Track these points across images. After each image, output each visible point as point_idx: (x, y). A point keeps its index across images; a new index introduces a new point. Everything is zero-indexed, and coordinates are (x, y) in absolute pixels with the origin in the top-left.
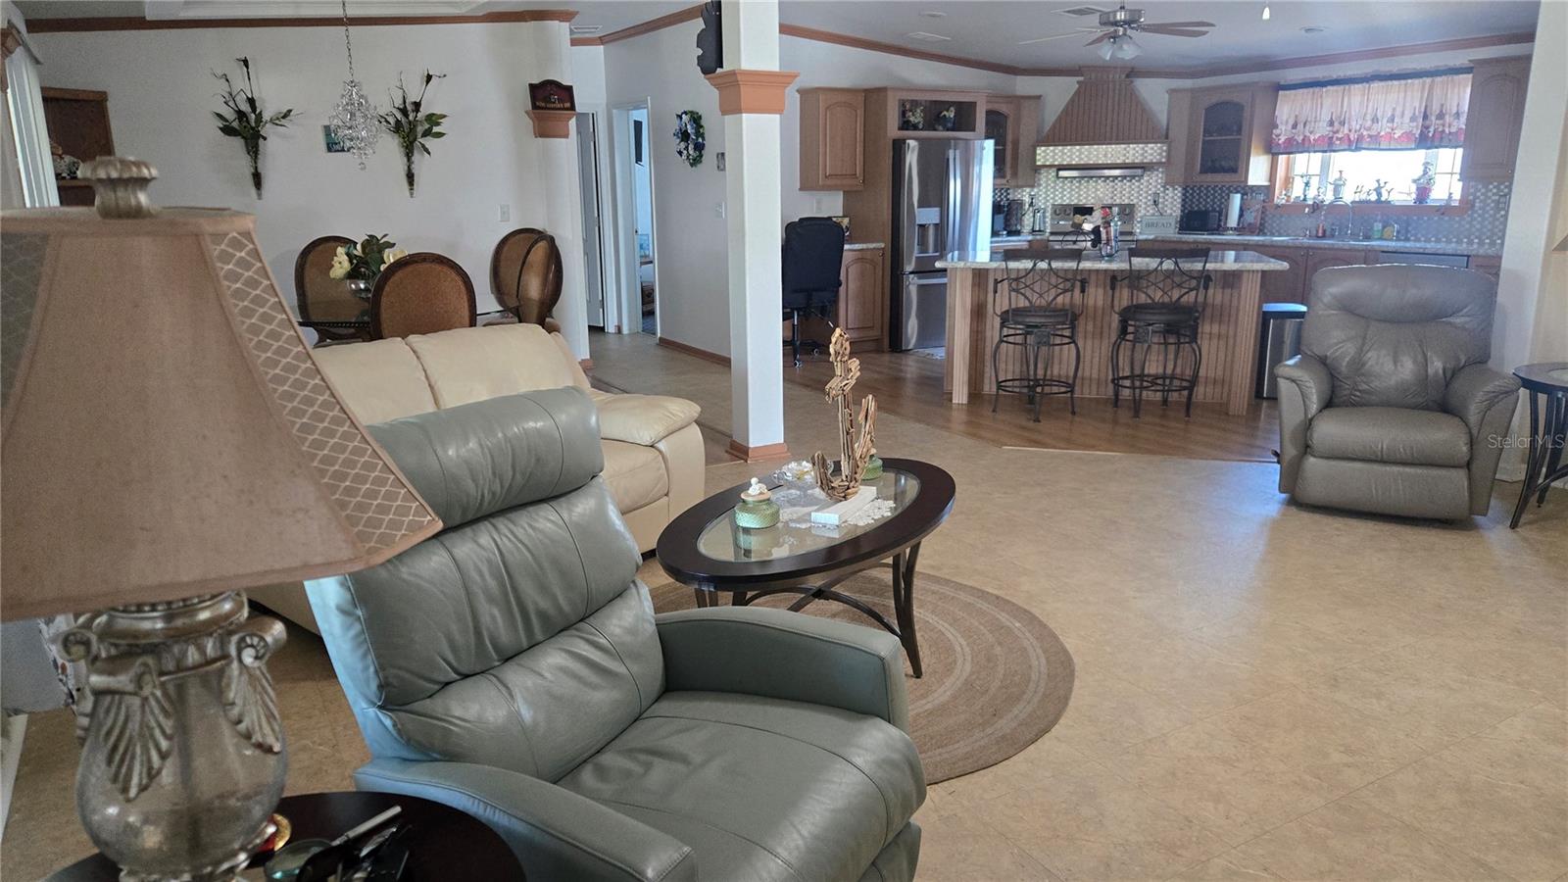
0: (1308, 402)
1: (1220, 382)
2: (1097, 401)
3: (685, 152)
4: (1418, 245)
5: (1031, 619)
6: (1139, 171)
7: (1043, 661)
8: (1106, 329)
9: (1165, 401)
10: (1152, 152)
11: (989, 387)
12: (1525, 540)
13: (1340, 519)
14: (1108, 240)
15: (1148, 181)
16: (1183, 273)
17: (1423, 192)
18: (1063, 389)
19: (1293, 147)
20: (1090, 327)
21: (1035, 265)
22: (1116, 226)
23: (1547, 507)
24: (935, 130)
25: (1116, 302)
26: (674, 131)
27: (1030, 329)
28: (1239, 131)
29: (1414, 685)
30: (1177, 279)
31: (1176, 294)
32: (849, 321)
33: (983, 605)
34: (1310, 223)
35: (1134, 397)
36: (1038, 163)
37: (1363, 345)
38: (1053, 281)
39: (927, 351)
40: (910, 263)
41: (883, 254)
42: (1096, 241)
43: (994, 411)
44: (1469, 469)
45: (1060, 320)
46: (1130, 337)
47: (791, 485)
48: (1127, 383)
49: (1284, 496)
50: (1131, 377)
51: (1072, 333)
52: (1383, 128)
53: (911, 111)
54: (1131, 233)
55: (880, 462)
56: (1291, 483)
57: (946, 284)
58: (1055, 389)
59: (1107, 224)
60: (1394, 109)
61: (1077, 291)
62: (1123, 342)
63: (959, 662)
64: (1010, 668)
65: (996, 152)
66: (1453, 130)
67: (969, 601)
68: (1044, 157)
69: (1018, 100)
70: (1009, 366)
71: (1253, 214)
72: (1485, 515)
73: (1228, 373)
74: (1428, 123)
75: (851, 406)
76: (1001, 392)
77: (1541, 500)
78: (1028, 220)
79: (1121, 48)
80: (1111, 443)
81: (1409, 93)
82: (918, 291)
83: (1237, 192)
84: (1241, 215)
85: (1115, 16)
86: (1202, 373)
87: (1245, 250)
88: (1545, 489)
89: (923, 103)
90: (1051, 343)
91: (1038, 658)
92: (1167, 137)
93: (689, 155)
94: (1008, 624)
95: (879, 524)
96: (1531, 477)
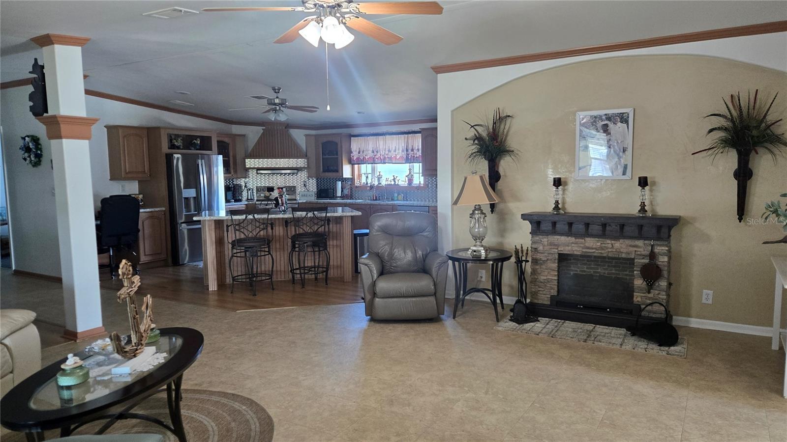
0: (373, 274)
1: (340, 267)
2: (285, 281)
3: (28, 159)
4: (411, 202)
5: (251, 403)
6: (296, 171)
7: (258, 424)
8: (286, 246)
9: (316, 279)
10: (301, 162)
11: (229, 280)
12: (458, 323)
13: (391, 325)
14: (282, 204)
15: (300, 176)
16: (318, 218)
17: (410, 181)
18: (268, 278)
19: (360, 162)
20: (278, 246)
21: (246, 217)
22: (286, 197)
23: (465, 308)
24: (190, 149)
25: (289, 234)
26: (20, 147)
27: (247, 249)
28: (337, 154)
29: (422, 396)
30: (316, 221)
31: (316, 228)
32: (146, 250)
33: (224, 400)
34: (371, 194)
35: (301, 278)
36: (247, 167)
37: (392, 246)
38: (258, 224)
39: (195, 264)
40: (182, 219)
41: (165, 214)
42: (277, 205)
43: (232, 293)
44: (436, 296)
45: (261, 243)
46: (297, 249)
47: (98, 354)
48: (298, 271)
49: (369, 317)
50: (300, 268)
51: (269, 250)
52: (392, 154)
53: (175, 139)
54: (295, 200)
55: (158, 332)
56: (370, 310)
57: (201, 228)
58: (264, 278)
59: (281, 196)
60: (395, 147)
61: (269, 229)
62: (294, 252)
63: (211, 437)
64: (240, 433)
65: (224, 162)
66: (418, 156)
67: (217, 400)
68: (250, 164)
69: (234, 137)
70: (238, 268)
71: (348, 190)
72: (443, 315)
73: (342, 263)
74: (408, 153)
75: (136, 302)
76: (235, 283)
77: (462, 305)
78: (245, 194)
79: (279, 115)
80: (293, 302)
81: (400, 141)
82: (187, 232)
83: (340, 181)
84: (342, 191)
85: (274, 101)
86: (331, 263)
87: (345, 206)
88: (463, 300)
89: (182, 136)
90: (259, 255)
91: (255, 424)
92: (306, 156)
93: (31, 161)
94: (239, 408)
95: (156, 368)
96: (457, 297)
